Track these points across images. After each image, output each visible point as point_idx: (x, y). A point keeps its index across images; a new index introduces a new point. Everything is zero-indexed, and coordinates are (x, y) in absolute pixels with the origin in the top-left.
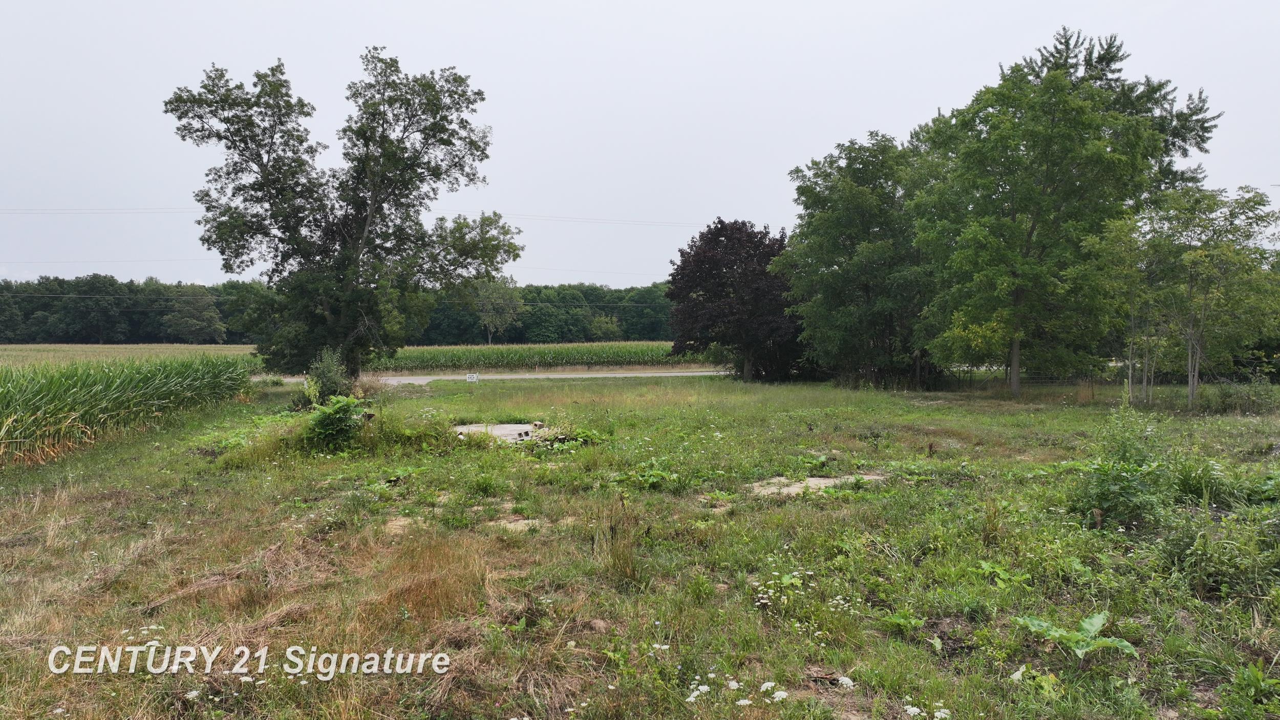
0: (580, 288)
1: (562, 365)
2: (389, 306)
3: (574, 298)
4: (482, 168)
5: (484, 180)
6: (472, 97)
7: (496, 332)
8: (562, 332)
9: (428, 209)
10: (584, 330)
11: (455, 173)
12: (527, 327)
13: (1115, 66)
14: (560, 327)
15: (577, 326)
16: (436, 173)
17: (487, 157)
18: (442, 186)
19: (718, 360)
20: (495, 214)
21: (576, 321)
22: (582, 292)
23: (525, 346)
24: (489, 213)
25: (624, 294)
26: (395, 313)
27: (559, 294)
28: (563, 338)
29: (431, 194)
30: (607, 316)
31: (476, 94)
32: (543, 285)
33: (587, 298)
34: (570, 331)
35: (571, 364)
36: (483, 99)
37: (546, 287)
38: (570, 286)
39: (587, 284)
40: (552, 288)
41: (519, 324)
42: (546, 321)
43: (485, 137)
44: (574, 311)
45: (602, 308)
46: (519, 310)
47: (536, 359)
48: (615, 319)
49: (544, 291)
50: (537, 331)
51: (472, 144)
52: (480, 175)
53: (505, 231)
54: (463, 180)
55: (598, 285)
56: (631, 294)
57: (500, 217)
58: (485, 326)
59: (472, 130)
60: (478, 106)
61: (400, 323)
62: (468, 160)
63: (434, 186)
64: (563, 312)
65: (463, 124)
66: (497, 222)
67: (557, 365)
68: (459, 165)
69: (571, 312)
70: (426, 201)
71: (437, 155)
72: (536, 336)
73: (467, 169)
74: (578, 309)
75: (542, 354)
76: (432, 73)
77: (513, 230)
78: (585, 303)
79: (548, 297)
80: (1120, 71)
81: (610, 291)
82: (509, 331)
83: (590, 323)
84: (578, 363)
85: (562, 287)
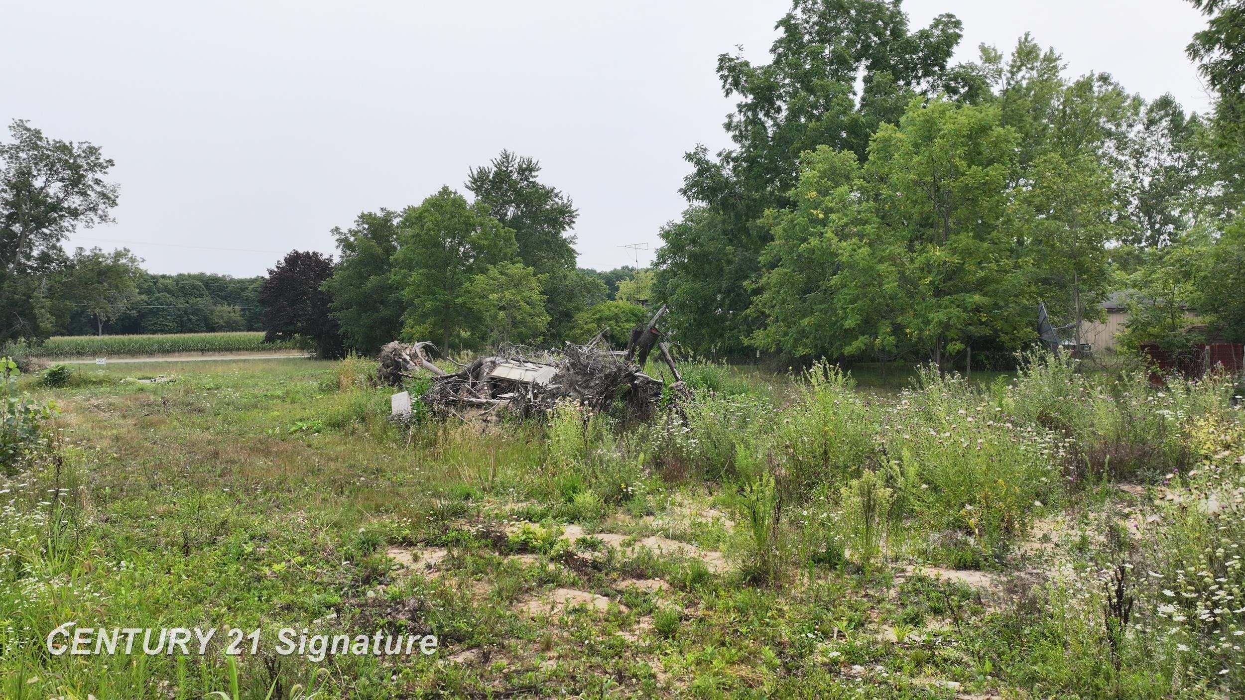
0: (201, 278)
1: (179, 351)
2: (43, 311)
3: (194, 287)
4: (112, 212)
5: (114, 220)
6: (105, 164)
7: (109, 320)
8: (182, 321)
9: (67, 238)
10: (206, 319)
11: (91, 214)
12: (142, 315)
13: (534, 174)
14: (180, 316)
15: (197, 315)
16: (74, 213)
17: (117, 205)
18: (80, 224)
19: (303, 347)
20: (125, 249)
21: (196, 312)
22: (202, 281)
23: (145, 336)
24: (120, 248)
25: (246, 285)
26: (48, 316)
27: (177, 284)
28: (182, 328)
29: (70, 228)
30: (229, 305)
31: (107, 162)
32: (161, 274)
33: (208, 288)
34: (190, 320)
35: (187, 351)
36: (113, 165)
37: (163, 277)
38: (189, 276)
39: (208, 274)
40: (170, 277)
41: (134, 313)
42: (163, 310)
43: (115, 191)
44: (193, 300)
45: (224, 298)
46: (133, 299)
47: (156, 347)
48: (237, 308)
49: (161, 280)
50: (153, 320)
51: (104, 195)
52: (111, 216)
53: (133, 260)
54: (96, 219)
55: (220, 275)
56: (255, 285)
57: (129, 251)
58: (95, 315)
59: (104, 186)
60: (110, 169)
61: (51, 322)
62: (101, 206)
63: (73, 223)
64: (182, 301)
65: (97, 182)
66: (126, 254)
67: (174, 351)
68: (94, 209)
69: (191, 301)
70: (66, 233)
71: (75, 201)
72: (153, 325)
73: (100, 212)
74: (198, 299)
75: (160, 343)
76: (71, 143)
77: (138, 259)
78: (205, 292)
79: (166, 287)
80: (536, 177)
81: (232, 281)
82: (123, 320)
83: (212, 312)
84: (193, 350)
85: (181, 277)
